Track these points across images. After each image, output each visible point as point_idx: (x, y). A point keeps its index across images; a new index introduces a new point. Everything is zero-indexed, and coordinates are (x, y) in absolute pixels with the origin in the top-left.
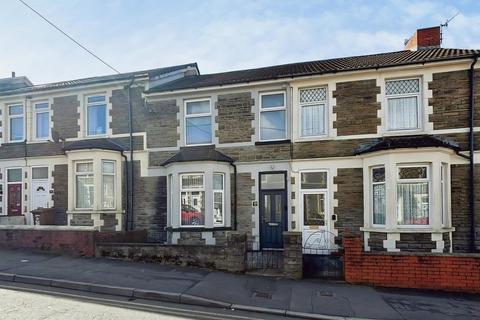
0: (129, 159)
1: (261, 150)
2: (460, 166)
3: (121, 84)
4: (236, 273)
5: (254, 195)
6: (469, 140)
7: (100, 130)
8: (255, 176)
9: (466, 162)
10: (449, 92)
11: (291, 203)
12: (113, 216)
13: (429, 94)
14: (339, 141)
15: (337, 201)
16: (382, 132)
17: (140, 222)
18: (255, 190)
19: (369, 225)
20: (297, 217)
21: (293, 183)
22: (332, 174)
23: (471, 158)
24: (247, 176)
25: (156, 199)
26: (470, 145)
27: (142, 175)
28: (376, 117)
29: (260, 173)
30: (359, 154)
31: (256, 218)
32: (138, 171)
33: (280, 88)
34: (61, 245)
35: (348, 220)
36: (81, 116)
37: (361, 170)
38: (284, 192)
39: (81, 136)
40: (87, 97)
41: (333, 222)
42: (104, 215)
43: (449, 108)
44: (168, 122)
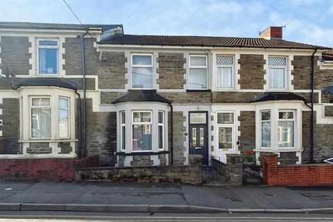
0: (82, 97)
1: (191, 96)
2: (307, 112)
3: (73, 33)
4: (198, 185)
5: (185, 127)
6: (311, 97)
7: (50, 70)
8: (186, 114)
9: (309, 110)
10: (302, 68)
11: (211, 133)
12: (68, 144)
13: (292, 68)
14: (241, 93)
15: (240, 132)
16: (267, 89)
17: (92, 149)
18: (186, 124)
19: (259, 148)
20: (215, 143)
21: (212, 120)
22: (237, 114)
23: (312, 108)
24: (181, 114)
25: (107, 130)
26: (312, 100)
27: (94, 111)
28: (263, 78)
29: (190, 112)
30: (254, 102)
31: (186, 144)
32: (91, 107)
33: (203, 52)
34: (38, 172)
35: (246, 145)
36: (33, 56)
37: (254, 112)
38: (206, 126)
39: (33, 74)
40: (38, 41)
41: (237, 146)
42: (61, 143)
43: (301, 77)
44: (117, 69)
